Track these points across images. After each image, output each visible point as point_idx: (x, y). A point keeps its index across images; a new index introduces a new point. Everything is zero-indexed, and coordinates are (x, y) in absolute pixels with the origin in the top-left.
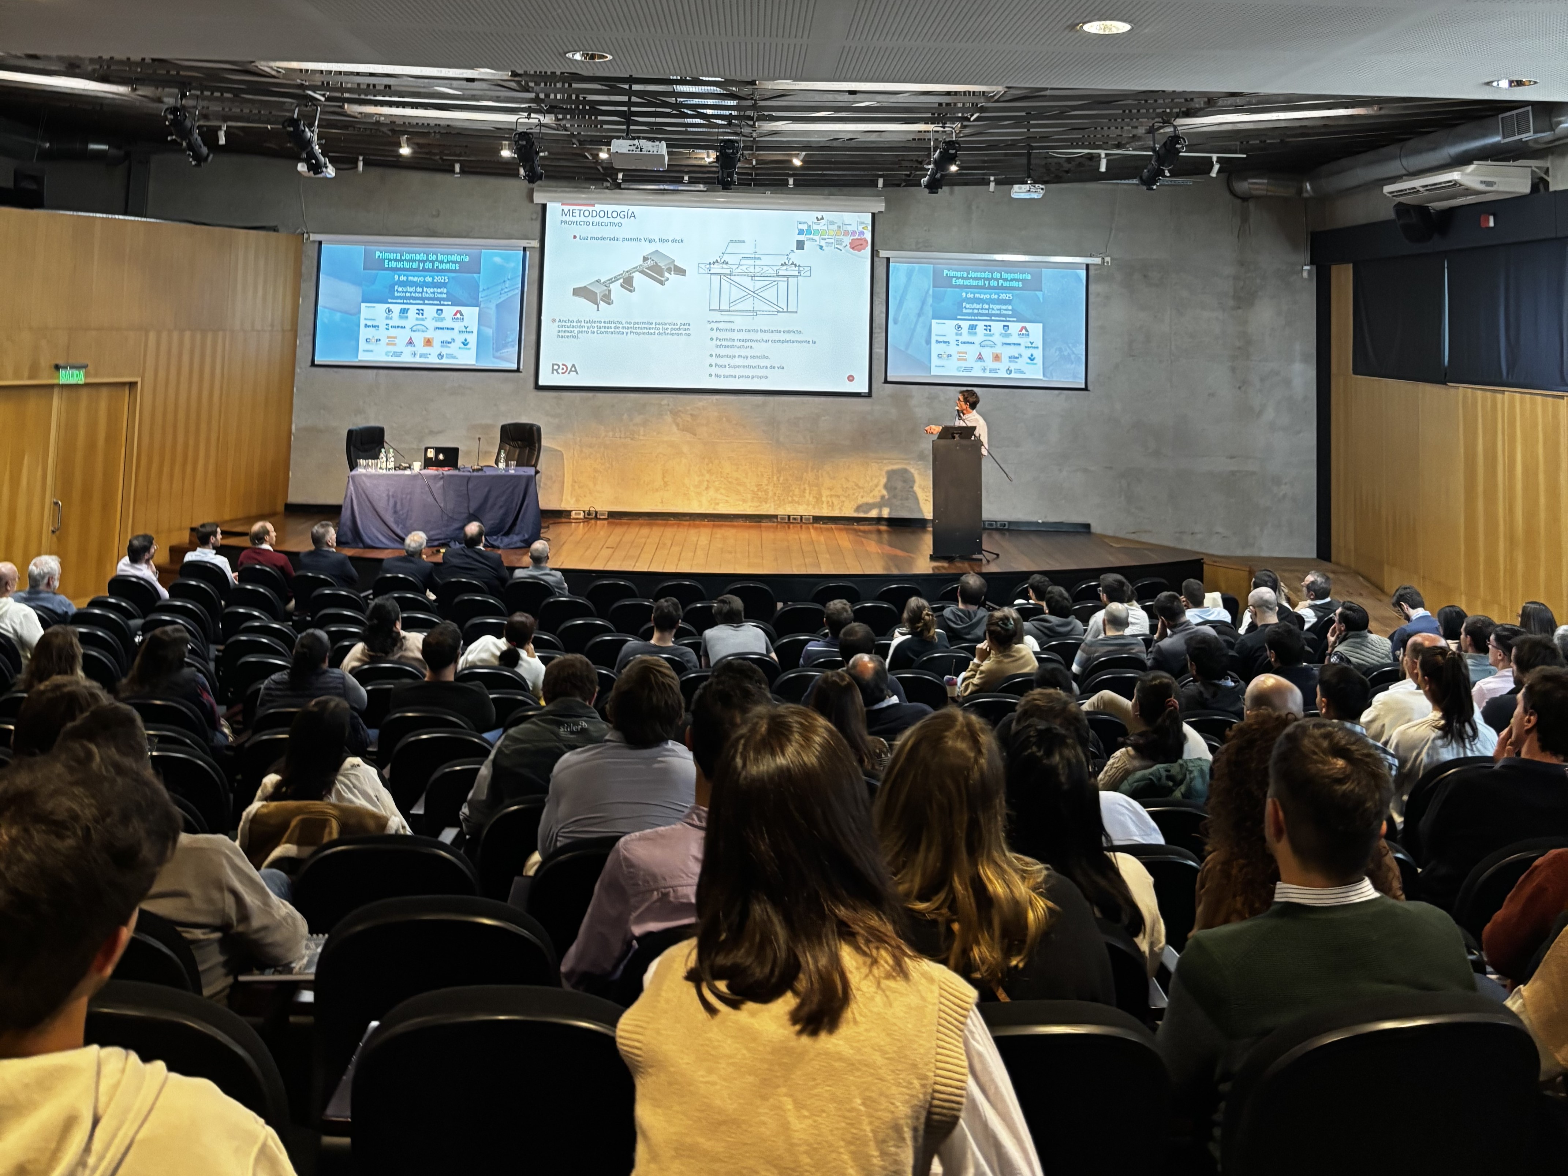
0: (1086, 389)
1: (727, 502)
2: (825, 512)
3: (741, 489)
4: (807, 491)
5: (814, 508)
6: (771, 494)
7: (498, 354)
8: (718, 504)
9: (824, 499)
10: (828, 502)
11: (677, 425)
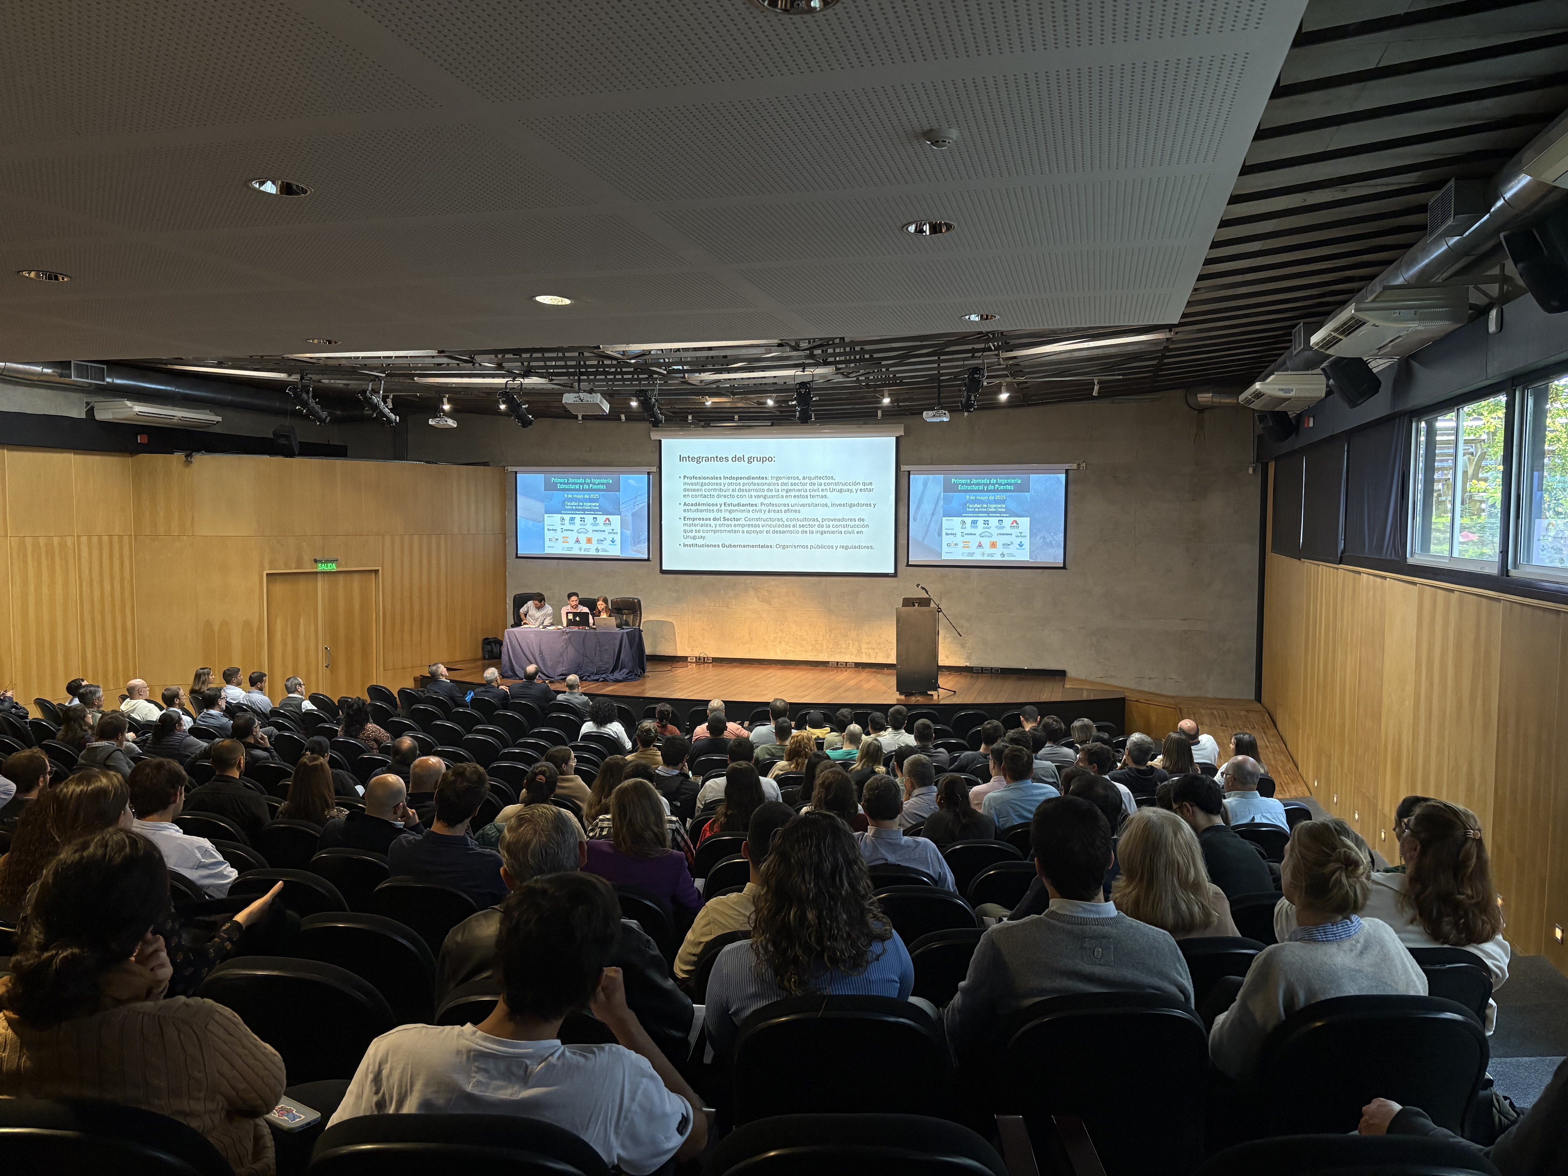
0: (1064, 568)
1: (794, 652)
2: (865, 660)
3: (804, 643)
4: (851, 645)
5: (856, 657)
6: (825, 647)
7: (635, 548)
8: (788, 653)
9: (863, 650)
10: (866, 653)
11: (758, 598)
